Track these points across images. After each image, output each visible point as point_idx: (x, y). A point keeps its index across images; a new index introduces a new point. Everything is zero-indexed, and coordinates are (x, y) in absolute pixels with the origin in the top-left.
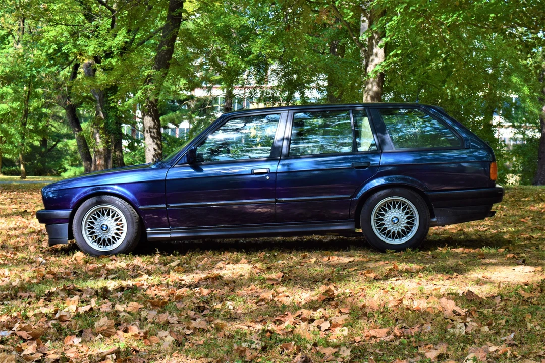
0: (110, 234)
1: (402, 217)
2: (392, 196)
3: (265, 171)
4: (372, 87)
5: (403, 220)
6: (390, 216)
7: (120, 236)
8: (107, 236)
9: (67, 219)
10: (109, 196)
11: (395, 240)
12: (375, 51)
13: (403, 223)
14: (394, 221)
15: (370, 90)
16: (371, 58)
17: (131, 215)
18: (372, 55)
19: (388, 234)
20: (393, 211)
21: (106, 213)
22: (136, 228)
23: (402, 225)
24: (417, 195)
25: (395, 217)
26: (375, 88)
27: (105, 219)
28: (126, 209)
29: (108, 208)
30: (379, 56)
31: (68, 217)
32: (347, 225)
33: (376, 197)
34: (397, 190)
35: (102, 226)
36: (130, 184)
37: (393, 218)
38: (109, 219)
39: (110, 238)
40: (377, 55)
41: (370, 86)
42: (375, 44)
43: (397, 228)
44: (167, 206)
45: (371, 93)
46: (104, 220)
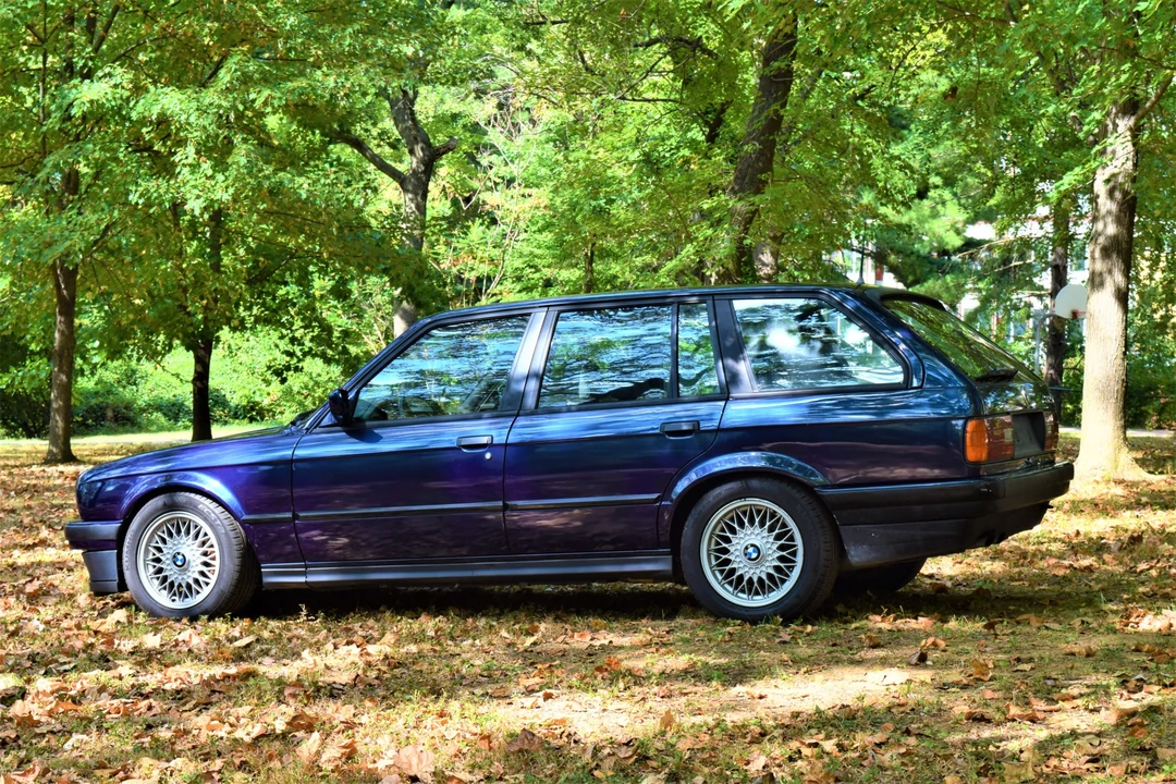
0: (190, 574)
1: (769, 546)
2: (745, 498)
3: (484, 440)
5: (770, 552)
6: (742, 542)
7: (209, 578)
8: (185, 577)
9: (112, 540)
10: (187, 494)
11: (755, 598)
13: (770, 558)
14: (750, 554)
17: (226, 533)
19: (738, 583)
20: (749, 532)
21: (183, 530)
22: (237, 561)
23: (768, 564)
24: (798, 496)
25: (752, 545)
27: (182, 541)
28: (218, 522)
29: (187, 519)
31: (113, 537)
32: (656, 561)
33: (711, 499)
34: (755, 483)
35: (174, 557)
36: (225, 470)
37: (747, 548)
38: (188, 543)
39: (192, 582)
43: (758, 571)
44: (295, 517)
46: (179, 543)
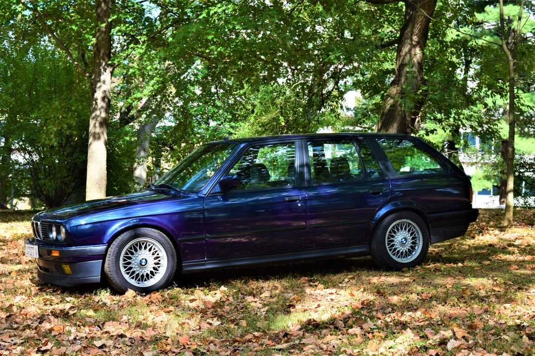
0: (148, 269)
1: (409, 238)
2: (401, 219)
3: (297, 198)
4: (100, 113)
5: (409, 240)
6: (399, 237)
7: (158, 270)
8: (146, 270)
9: (102, 255)
12: (102, 78)
13: (409, 243)
14: (403, 242)
15: (98, 116)
16: (99, 85)
18: (99, 81)
21: (143, 247)
24: (419, 217)
25: (404, 238)
26: (103, 115)
29: (145, 241)
30: (106, 83)
31: (101, 253)
32: (362, 247)
33: (389, 220)
34: (405, 213)
35: (140, 261)
38: (146, 253)
39: (149, 273)
40: (104, 82)
41: (98, 113)
42: (102, 70)
44: (206, 237)
45: (99, 119)
46: (142, 253)
